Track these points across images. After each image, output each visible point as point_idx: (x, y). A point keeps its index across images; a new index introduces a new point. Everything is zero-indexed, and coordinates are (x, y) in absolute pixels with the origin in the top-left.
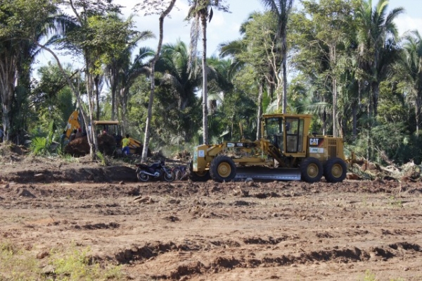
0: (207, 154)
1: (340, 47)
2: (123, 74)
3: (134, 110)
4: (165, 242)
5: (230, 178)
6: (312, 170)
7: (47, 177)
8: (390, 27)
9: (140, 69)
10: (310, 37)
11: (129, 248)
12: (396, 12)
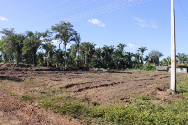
0: (67, 67)
1: (86, 50)
2: (52, 54)
3: (53, 59)
4: (74, 83)
5: (71, 70)
6: (84, 69)
7: (41, 70)
8: (94, 47)
9: (54, 53)
10: (82, 48)
11: (67, 85)
12: (95, 45)
